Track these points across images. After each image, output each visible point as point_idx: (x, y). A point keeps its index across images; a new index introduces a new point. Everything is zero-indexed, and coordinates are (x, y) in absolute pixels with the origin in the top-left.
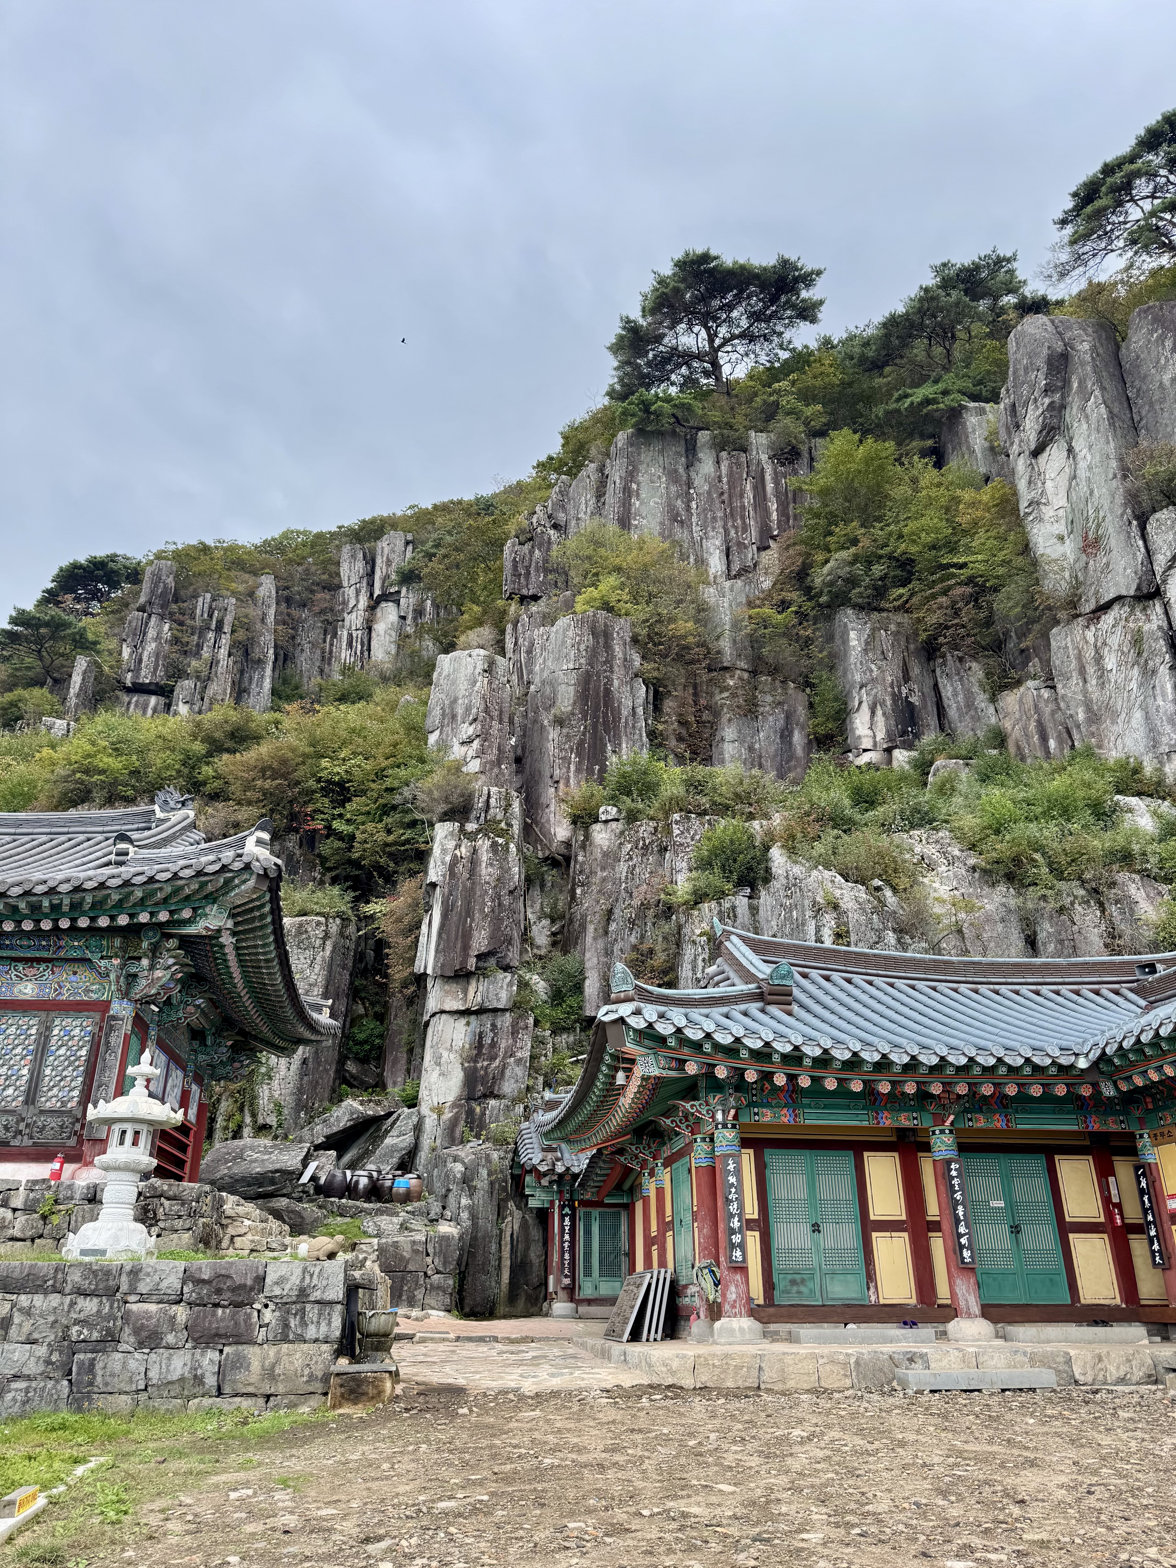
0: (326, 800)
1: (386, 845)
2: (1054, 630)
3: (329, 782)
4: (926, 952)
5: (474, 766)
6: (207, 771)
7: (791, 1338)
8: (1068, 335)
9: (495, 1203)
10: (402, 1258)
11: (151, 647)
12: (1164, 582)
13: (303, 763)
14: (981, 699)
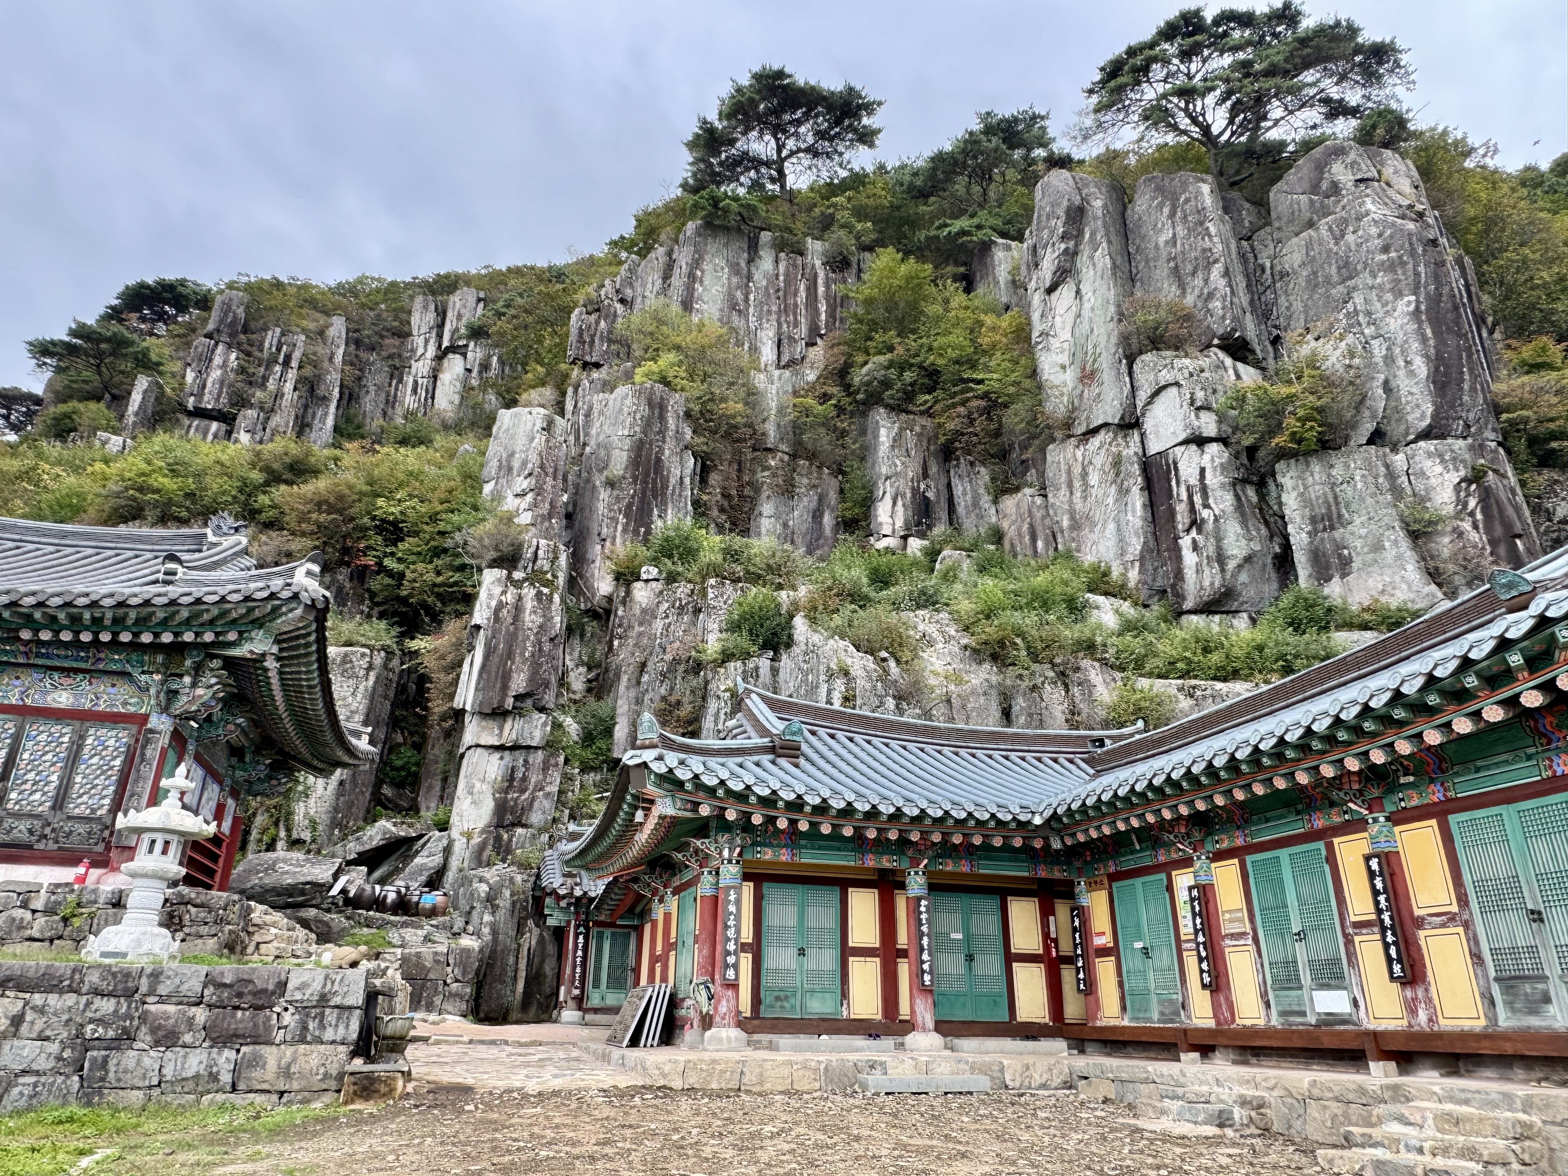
0: (379, 538)
1: (435, 585)
2: (1051, 447)
3: (383, 521)
4: (919, 717)
5: (525, 518)
6: (263, 499)
7: (772, 1047)
8: (1084, 192)
9: (516, 920)
10: (424, 966)
11: (216, 374)
12: (1143, 415)
13: (360, 501)
14: (986, 501)
